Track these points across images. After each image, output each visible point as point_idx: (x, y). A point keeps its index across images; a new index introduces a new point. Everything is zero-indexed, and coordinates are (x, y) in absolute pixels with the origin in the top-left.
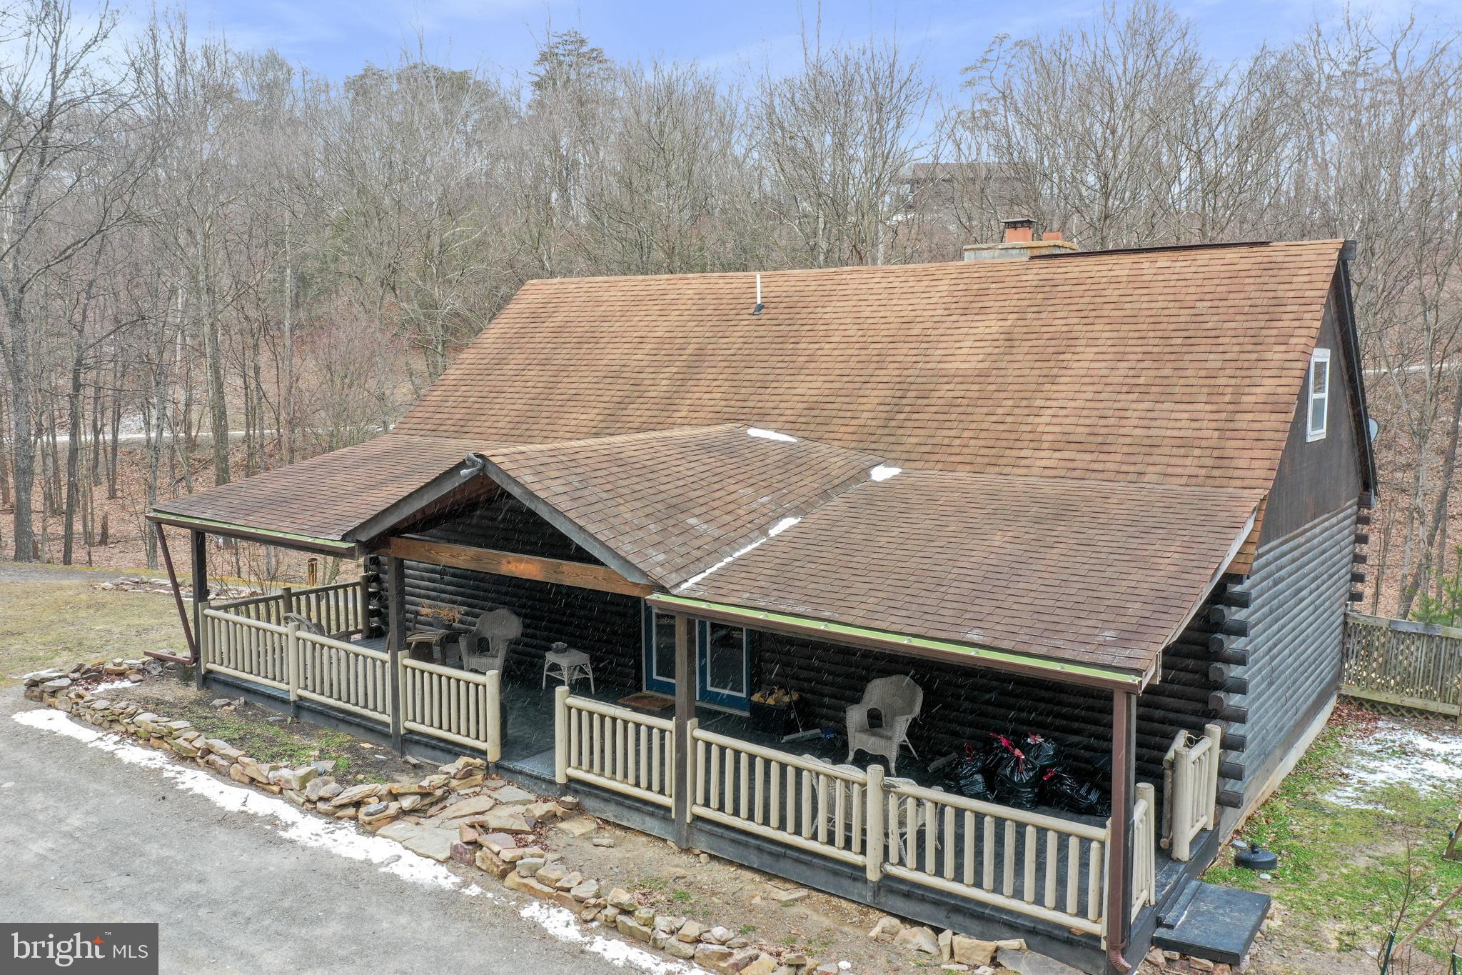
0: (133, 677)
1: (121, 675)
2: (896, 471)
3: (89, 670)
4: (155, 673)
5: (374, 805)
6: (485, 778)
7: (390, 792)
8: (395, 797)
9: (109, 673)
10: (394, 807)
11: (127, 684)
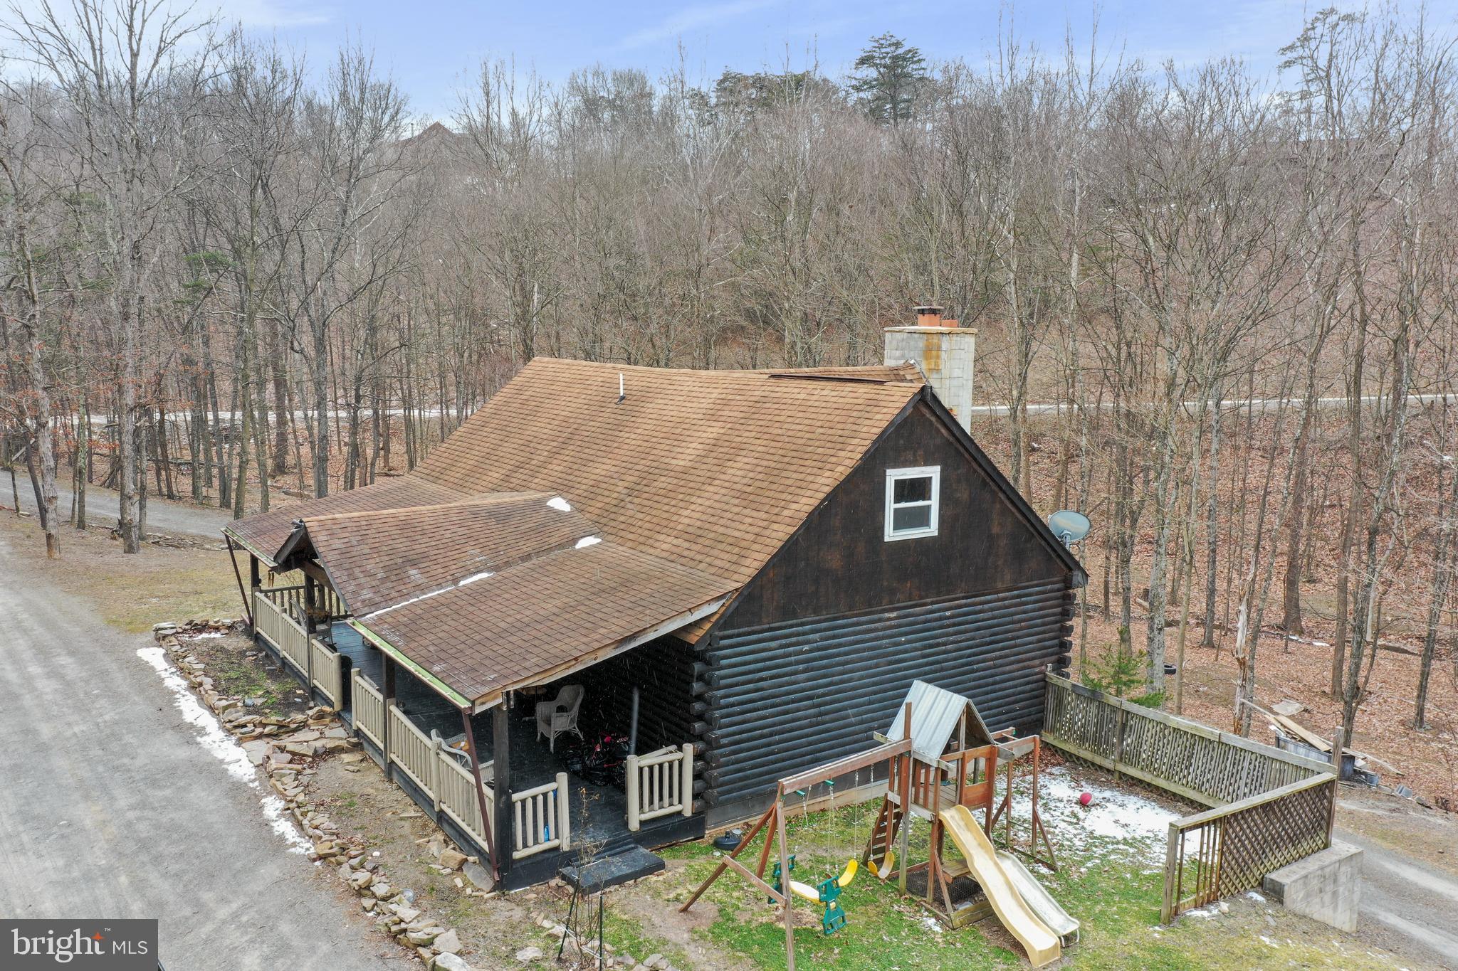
0: (223, 631)
1: (217, 629)
2: (599, 540)
3: (196, 625)
4: (240, 629)
5: (250, 727)
6: (332, 721)
7: (261, 722)
8: (265, 726)
9: (211, 627)
10: (259, 730)
11: (218, 635)
